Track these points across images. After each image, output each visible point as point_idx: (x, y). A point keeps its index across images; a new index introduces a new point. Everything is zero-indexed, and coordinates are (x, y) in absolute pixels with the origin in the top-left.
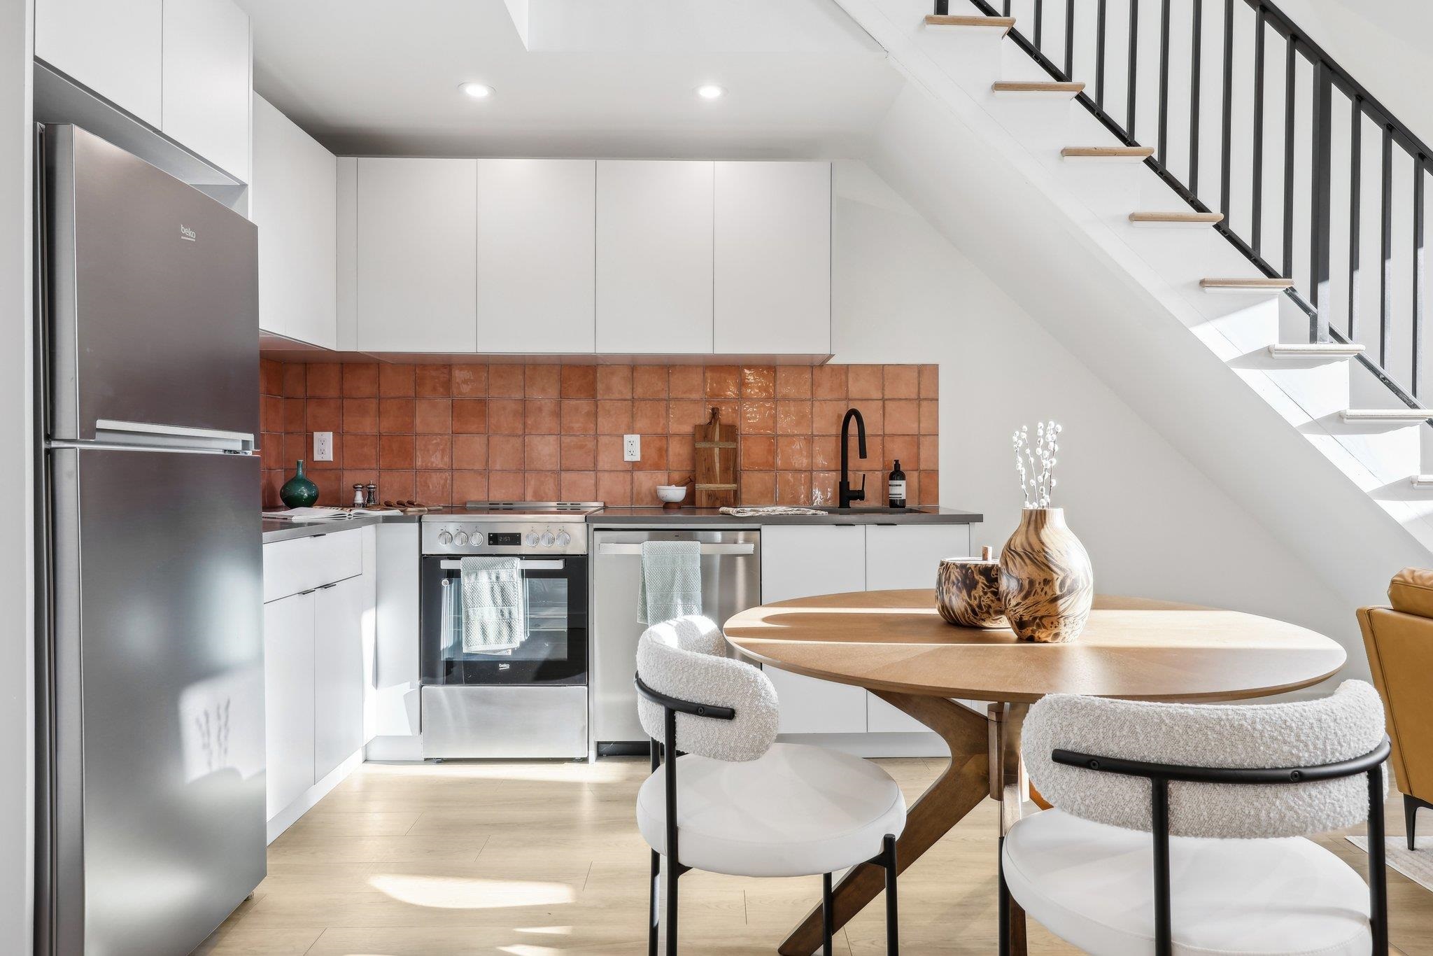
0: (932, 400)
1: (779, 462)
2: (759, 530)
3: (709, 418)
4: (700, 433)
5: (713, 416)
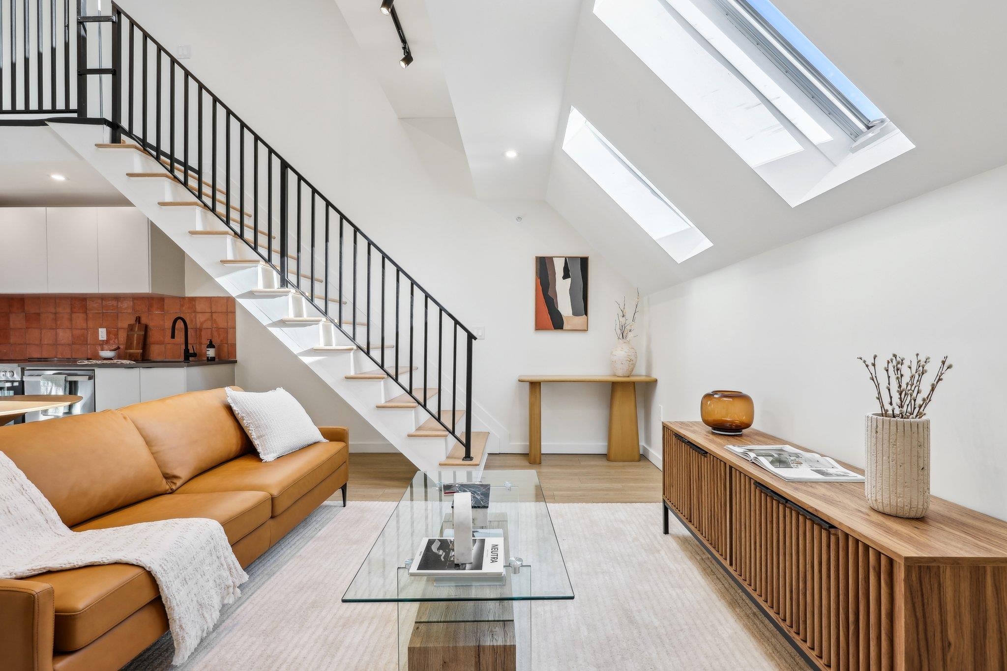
0: (233, 312)
1: (163, 341)
2: (94, 370)
3: (136, 321)
4: (131, 328)
5: (138, 320)
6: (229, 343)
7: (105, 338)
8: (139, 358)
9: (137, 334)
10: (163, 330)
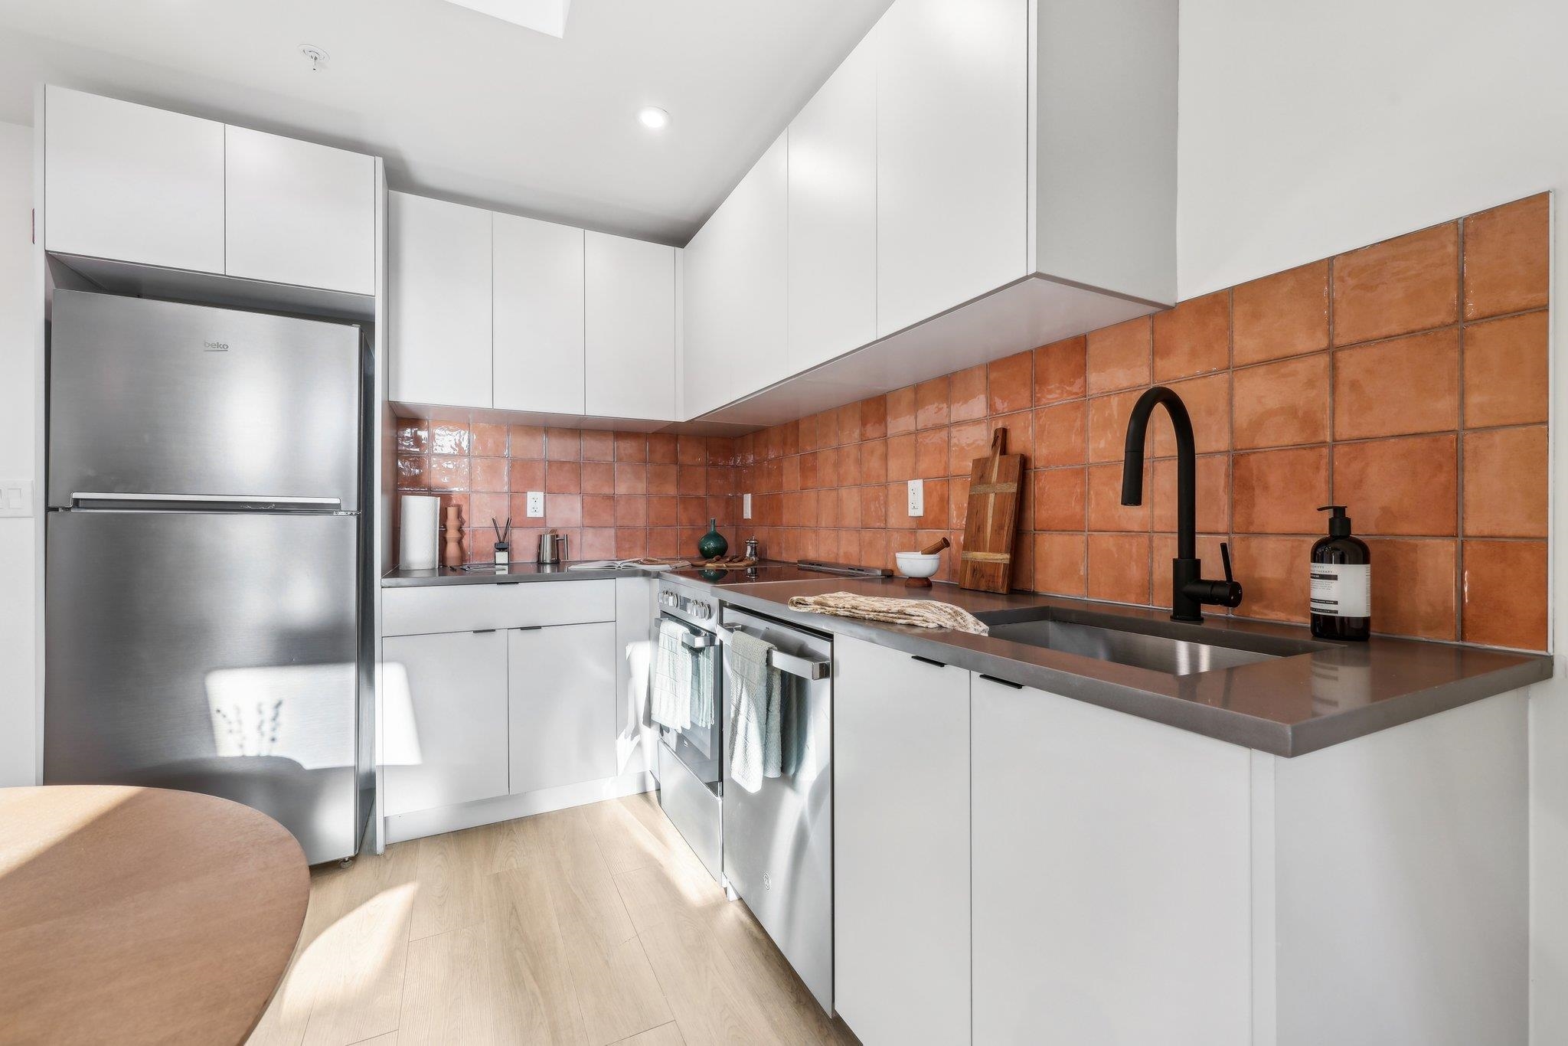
1: (1093, 516)
3: (994, 444)
4: (981, 467)
5: (999, 441)
6: (1471, 528)
7: (920, 512)
8: (1001, 585)
9: (1000, 489)
10: (1082, 472)
